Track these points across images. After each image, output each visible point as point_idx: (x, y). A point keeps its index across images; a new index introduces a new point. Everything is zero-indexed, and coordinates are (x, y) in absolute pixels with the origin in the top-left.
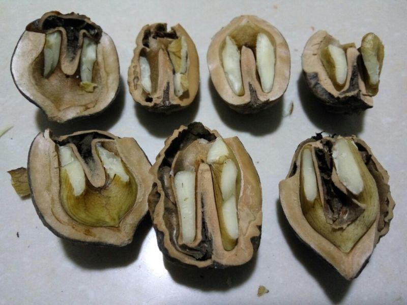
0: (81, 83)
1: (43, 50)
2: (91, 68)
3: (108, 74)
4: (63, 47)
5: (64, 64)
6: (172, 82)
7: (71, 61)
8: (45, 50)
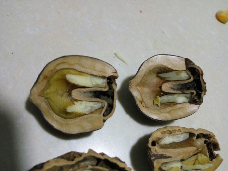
0: (158, 97)
1: (174, 70)
2: (171, 101)
3: (169, 112)
4: (180, 81)
5: (168, 84)
6: (172, 160)
7: (172, 88)
8: (175, 71)
